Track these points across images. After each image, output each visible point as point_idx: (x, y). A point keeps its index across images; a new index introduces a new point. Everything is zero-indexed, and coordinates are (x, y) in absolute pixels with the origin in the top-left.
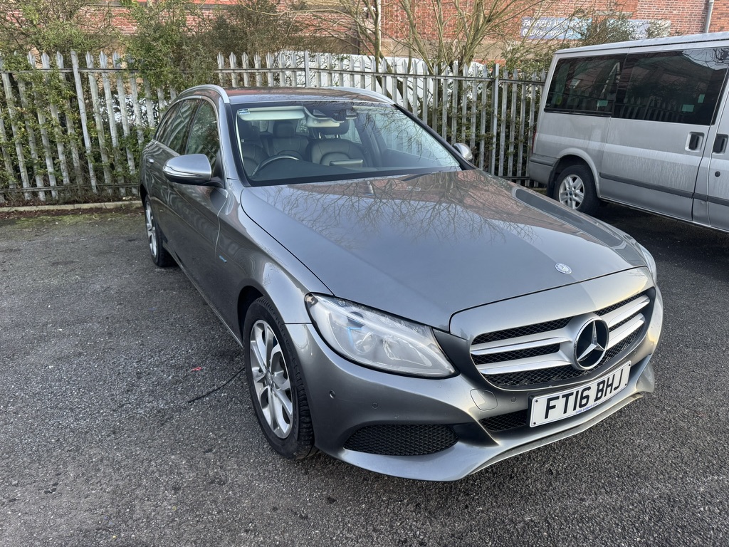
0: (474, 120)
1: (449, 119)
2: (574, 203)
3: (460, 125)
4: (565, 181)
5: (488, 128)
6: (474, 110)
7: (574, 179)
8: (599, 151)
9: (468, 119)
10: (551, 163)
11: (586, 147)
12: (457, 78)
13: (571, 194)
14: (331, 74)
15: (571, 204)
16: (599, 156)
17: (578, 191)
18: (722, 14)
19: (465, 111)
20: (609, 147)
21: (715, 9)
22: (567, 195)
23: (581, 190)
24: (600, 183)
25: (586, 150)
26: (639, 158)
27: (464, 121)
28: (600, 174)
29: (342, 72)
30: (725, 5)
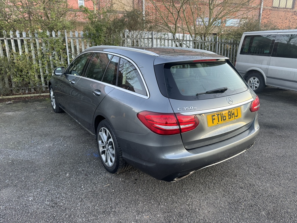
2: (255, 87)
4: (250, 79)
7: (254, 79)
8: (266, 68)
10: (244, 73)
11: (260, 67)
12: (204, 42)
13: (253, 84)
14: (161, 40)
15: (254, 87)
16: (266, 71)
17: (256, 83)
18: (265, 17)
20: (270, 67)
21: (262, 16)
22: (251, 84)
23: (258, 82)
24: (267, 80)
25: (260, 68)
26: (284, 71)
28: (267, 77)
29: (165, 39)
30: (265, 14)
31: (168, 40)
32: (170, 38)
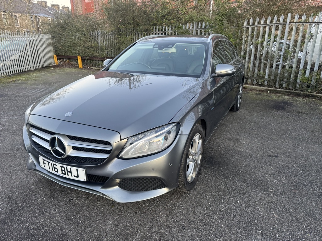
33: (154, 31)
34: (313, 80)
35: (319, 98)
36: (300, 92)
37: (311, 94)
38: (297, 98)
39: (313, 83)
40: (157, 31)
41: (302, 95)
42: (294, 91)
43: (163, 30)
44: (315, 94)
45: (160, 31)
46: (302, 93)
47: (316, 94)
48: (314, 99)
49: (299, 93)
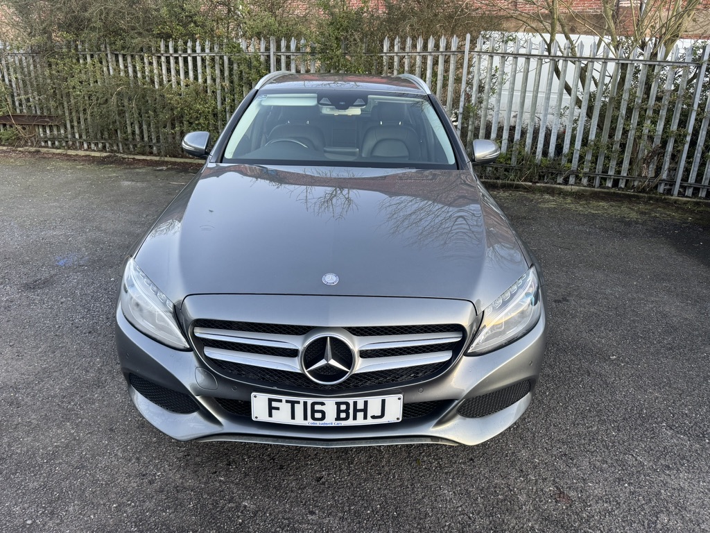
0: (663, 113)
1: (630, 111)
3: (642, 118)
5: (683, 123)
6: (665, 102)
9: (656, 112)
12: (648, 63)
14: (492, 57)
19: (652, 101)
27: (650, 113)
29: (504, 56)
31: (528, 59)
32: (534, 52)
33: (162, 52)
34: (514, 159)
35: (526, 188)
36: (495, 181)
37: (516, 182)
38: (495, 193)
39: (514, 162)
40: (171, 51)
41: (499, 185)
42: (486, 180)
43: (189, 51)
44: (521, 183)
45: (180, 52)
46: (499, 182)
47: (523, 183)
48: (521, 191)
49: (493, 182)
